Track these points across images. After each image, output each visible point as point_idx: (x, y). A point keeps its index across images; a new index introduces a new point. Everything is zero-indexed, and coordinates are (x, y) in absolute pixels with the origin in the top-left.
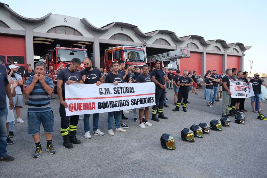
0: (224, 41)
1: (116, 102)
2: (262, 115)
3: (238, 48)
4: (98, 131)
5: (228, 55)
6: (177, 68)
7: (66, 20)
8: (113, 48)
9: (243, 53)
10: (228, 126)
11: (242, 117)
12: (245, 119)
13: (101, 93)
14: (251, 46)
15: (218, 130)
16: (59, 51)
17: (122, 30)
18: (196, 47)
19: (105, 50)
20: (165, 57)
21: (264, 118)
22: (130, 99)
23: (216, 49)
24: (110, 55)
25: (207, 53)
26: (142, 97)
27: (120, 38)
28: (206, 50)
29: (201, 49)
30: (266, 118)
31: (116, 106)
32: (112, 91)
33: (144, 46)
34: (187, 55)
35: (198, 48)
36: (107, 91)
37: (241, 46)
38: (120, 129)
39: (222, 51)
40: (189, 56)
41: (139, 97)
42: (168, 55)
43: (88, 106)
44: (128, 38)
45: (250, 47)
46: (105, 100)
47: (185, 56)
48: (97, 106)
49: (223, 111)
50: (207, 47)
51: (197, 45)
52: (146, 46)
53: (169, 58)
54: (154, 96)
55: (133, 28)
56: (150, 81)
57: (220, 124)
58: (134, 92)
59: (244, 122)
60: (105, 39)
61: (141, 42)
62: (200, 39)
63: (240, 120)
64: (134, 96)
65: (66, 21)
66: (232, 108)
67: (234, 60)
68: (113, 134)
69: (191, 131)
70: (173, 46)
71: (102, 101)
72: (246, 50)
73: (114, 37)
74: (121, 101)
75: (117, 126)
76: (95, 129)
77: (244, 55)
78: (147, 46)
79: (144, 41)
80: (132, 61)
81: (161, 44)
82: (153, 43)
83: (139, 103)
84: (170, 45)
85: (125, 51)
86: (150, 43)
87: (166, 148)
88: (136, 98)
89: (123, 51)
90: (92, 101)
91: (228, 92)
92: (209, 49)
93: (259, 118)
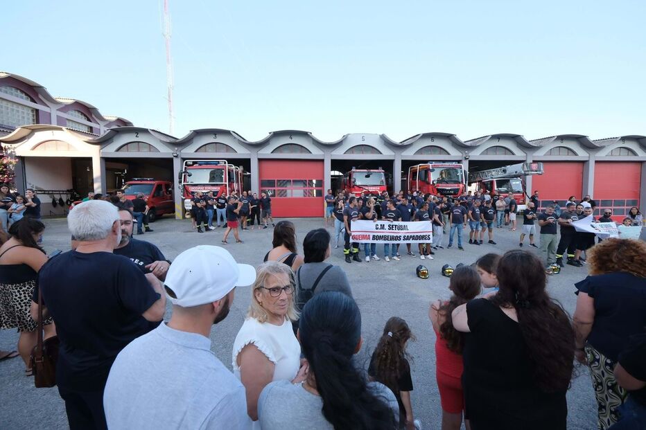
1: (388, 236)
4: (375, 256)
8: (418, 165)
13: (377, 229)
16: (354, 174)
17: (433, 140)
18: (571, 153)
19: (410, 168)
22: (402, 235)
23: (624, 152)
24: (414, 173)
25: (597, 162)
26: (415, 234)
27: (430, 152)
28: (596, 156)
29: (582, 154)
32: (386, 227)
33: (466, 159)
34: (536, 171)
35: (575, 154)
36: (383, 227)
38: (395, 258)
39: (641, 157)
40: (540, 172)
41: (412, 235)
42: (505, 171)
43: (364, 237)
44: (442, 150)
46: (379, 234)
47: (533, 172)
48: (371, 237)
50: (598, 151)
51: (574, 150)
53: (505, 175)
55: (449, 137)
60: (409, 154)
61: (460, 154)
62: (580, 139)
64: (407, 233)
68: (388, 260)
70: (519, 154)
71: (376, 234)
73: (420, 151)
74: (394, 236)
75: (393, 255)
76: (373, 255)
78: (471, 159)
79: (466, 152)
81: (496, 154)
82: (482, 153)
83: (412, 239)
84: (512, 154)
85: (433, 170)
86: (476, 155)
87: (419, 277)
88: (409, 235)
89: (429, 169)
90: (368, 234)
92: (601, 156)
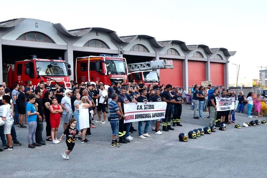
0: (207, 47)
1: (144, 114)
2: (237, 125)
3: (221, 54)
5: (211, 62)
6: (158, 80)
7: (37, 24)
8: (89, 57)
9: (227, 59)
10: (215, 131)
11: (223, 126)
12: (225, 127)
13: (138, 109)
14: (236, 52)
15: (209, 134)
17: (97, 34)
18: (177, 54)
19: (77, 59)
20: (144, 67)
21: (239, 127)
22: (151, 113)
23: (199, 55)
24: (84, 64)
25: (189, 61)
26: (158, 112)
27: (95, 45)
28: (188, 56)
29: (182, 56)
30: (240, 127)
31: (144, 118)
33: (121, 53)
34: (170, 66)
35: (179, 54)
36: (141, 107)
37: (225, 52)
38: (147, 134)
39: (205, 58)
40: (172, 67)
41: (156, 112)
42: (149, 65)
44: (103, 44)
45: (234, 53)
46: (139, 114)
47: (168, 67)
48: (135, 117)
49: (210, 123)
50: (189, 53)
51: (178, 51)
52: (123, 53)
53: (149, 68)
54: (165, 112)
55: (110, 33)
56: (161, 101)
57: (210, 130)
58: (154, 108)
59: (225, 129)
60: (80, 46)
61: (117, 49)
62: (181, 44)
63: (222, 128)
64: (154, 111)
65: (37, 26)
66: (217, 121)
67: (218, 67)
69: (194, 132)
70: (152, 52)
71: (137, 114)
72: (230, 56)
73: (88, 43)
74: (147, 114)
77: (228, 62)
78: (125, 53)
79: (121, 47)
80: (113, 73)
81: (139, 51)
83: (156, 116)
84: (148, 51)
85: (107, 63)
86: (128, 50)
89: (103, 61)
91: (215, 107)
92: (191, 56)
93: (236, 127)
